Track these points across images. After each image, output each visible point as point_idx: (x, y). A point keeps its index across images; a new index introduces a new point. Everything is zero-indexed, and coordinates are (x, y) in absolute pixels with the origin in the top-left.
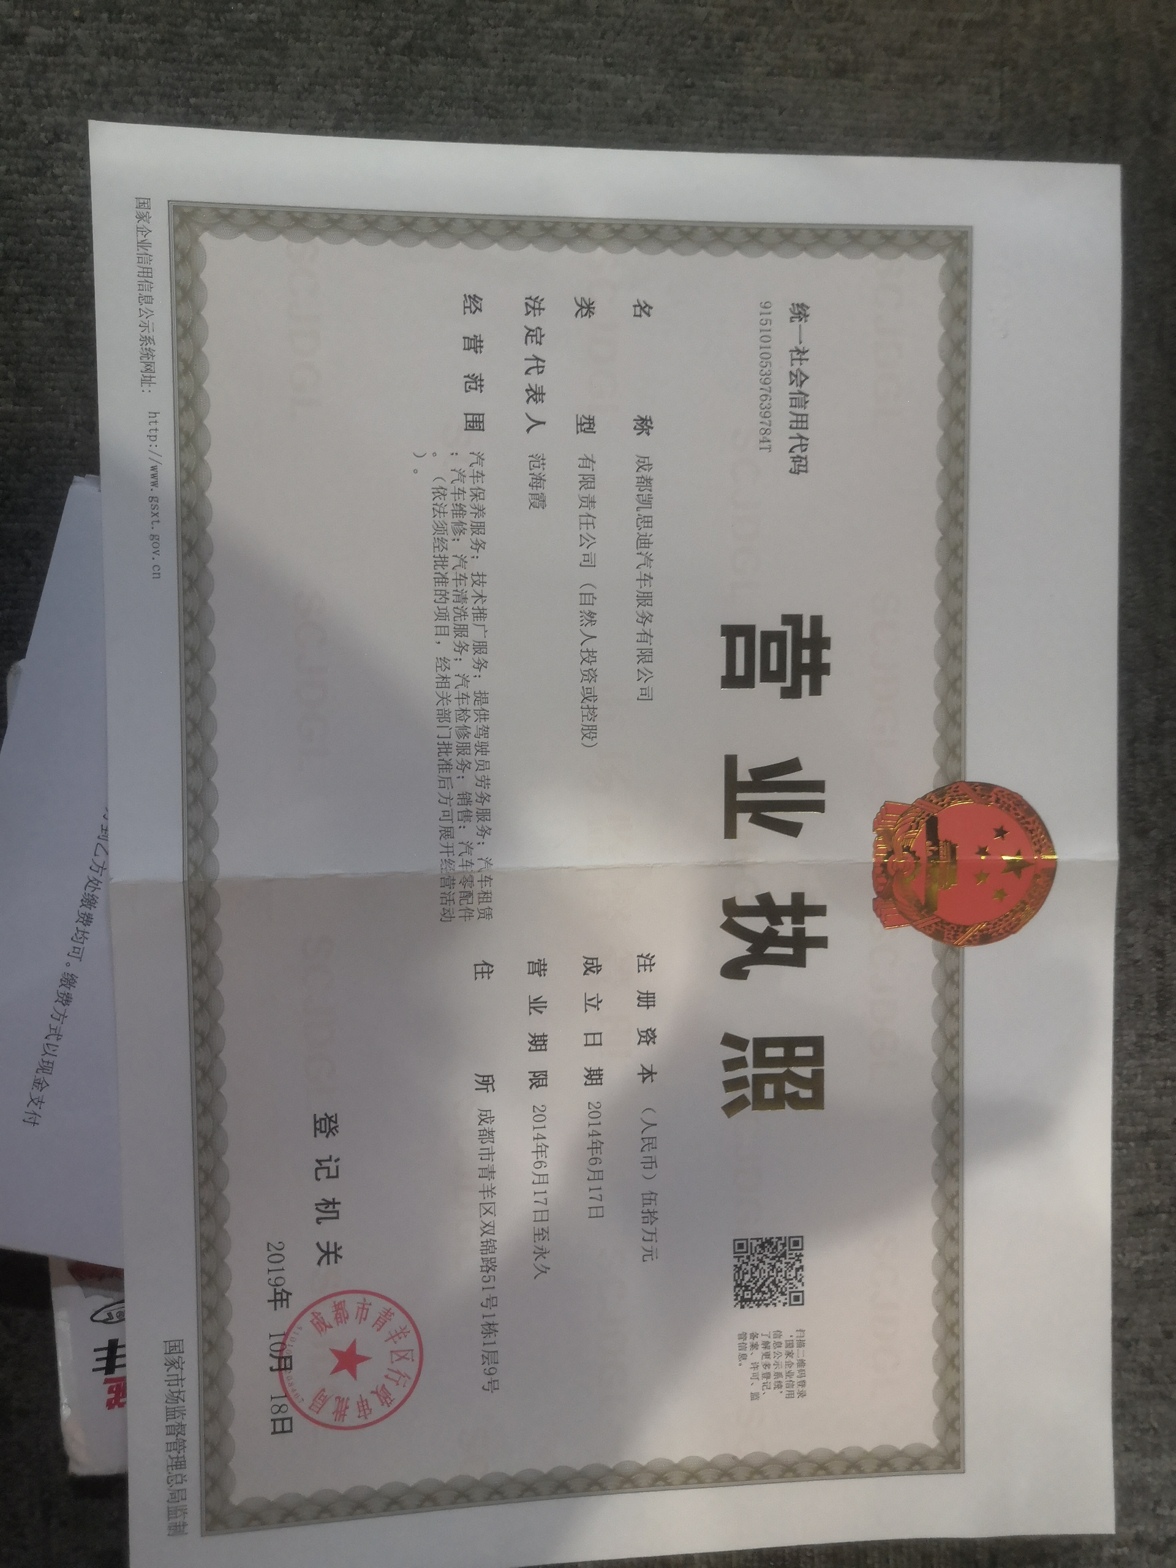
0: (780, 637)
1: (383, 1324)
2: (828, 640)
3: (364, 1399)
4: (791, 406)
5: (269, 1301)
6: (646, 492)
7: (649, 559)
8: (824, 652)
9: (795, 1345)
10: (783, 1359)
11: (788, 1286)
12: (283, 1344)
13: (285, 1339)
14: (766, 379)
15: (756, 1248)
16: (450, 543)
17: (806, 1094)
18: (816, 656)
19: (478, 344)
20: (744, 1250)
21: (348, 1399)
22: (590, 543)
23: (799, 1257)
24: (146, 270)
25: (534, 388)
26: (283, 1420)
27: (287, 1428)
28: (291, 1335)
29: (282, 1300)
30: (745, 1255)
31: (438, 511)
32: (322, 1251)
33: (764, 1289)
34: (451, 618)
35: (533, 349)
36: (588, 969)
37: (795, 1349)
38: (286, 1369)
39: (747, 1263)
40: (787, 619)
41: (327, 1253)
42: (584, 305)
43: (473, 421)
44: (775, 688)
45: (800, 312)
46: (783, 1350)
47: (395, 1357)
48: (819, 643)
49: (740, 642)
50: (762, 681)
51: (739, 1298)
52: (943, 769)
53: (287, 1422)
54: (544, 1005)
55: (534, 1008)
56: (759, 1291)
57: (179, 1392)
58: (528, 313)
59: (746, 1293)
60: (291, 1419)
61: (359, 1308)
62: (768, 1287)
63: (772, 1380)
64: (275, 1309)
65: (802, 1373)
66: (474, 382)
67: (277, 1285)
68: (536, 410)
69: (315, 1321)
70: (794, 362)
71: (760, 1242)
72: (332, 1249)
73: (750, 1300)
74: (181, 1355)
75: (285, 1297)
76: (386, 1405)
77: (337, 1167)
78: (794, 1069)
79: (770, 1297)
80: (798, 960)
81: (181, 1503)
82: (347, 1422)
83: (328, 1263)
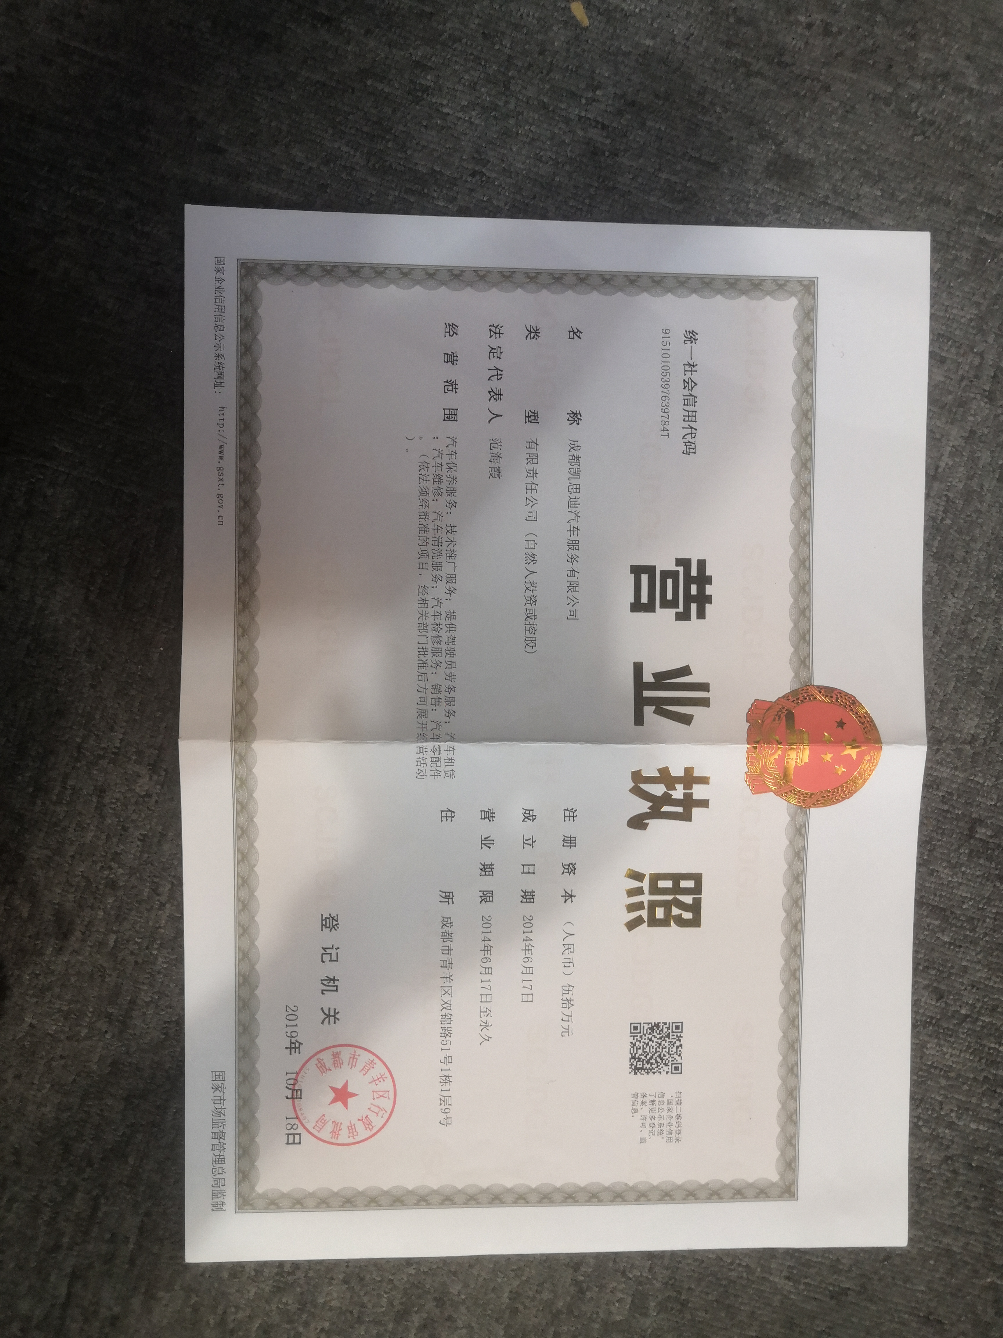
0: (674, 575)
1: (368, 1070)
2: (710, 577)
3: (352, 1124)
4: (684, 405)
5: (286, 1048)
6: (576, 466)
7: (577, 515)
8: (707, 586)
9: (674, 1103)
10: (665, 1113)
11: (670, 1059)
12: (296, 1080)
13: (297, 1077)
14: (666, 385)
15: (647, 1030)
16: (431, 503)
17: (688, 915)
18: (701, 590)
19: (455, 358)
20: (638, 1031)
21: (341, 1123)
22: (533, 503)
23: (679, 1038)
24: (220, 307)
25: (494, 390)
26: (294, 1135)
27: (297, 1141)
28: (302, 1074)
29: (295, 1048)
30: (639, 1035)
31: (423, 479)
32: (325, 1014)
33: (653, 1061)
34: (430, 557)
35: (495, 362)
36: (526, 818)
37: (674, 1107)
38: (297, 1098)
39: (640, 1041)
40: (679, 562)
41: (329, 1016)
42: (532, 330)
43: (450, 414)
44: (671, 612)
45: (691, 337)
46: (665, 1107)
47: (376, 1095)
48: (704, 580)
49: (645, 578)
50: (661, 607)
51: (633, 1067)
52: (797, 676)
53: (297, 1137)
54: (492, 842)
55: (484, 844)
56: (648, 1062)
57: (222, 1109)
58: (491, 337)
59: (638, 1063)
60: (300, 1134)
61: (350, 1058)
62: (655, 1059)
63: (656, 1128)
64: (291, 1054)
65: (679, 1125)
66: (451, 386)
67: (292, 1037)
68: (496, 407)
69: (319, 1065)
70: (686, 372)
71: (650, 1026)
72: (332, 1013)
73: (642, 1069)
74: (223, 1082)
75: (297, 1045)
76: (368, 1129)
77: (337, 953)
78: (678, 897)
79: (657, 1067)
80: (686, 817)
81: (222, 1188)
82: (340, 1141)
83: (329, 1023)
